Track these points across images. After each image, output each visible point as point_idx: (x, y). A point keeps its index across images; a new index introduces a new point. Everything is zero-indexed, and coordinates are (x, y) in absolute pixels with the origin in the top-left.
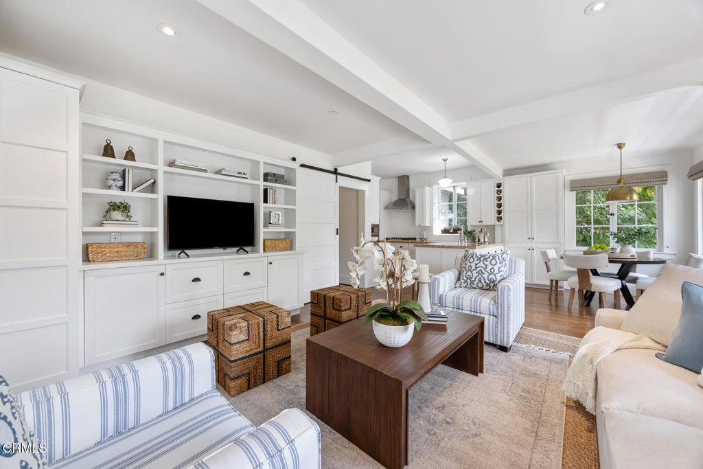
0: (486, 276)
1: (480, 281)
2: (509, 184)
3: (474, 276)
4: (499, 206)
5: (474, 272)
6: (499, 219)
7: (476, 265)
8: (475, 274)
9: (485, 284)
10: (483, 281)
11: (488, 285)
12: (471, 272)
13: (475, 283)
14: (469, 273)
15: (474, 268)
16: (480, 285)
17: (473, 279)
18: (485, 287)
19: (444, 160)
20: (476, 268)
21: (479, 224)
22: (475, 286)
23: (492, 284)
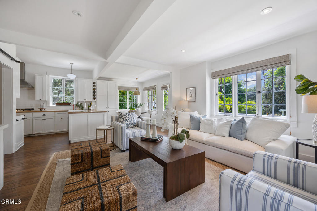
0: (132, 122)
1: (131, 125)
2: (99, 84)
3: (129, 123)
4: (94, 92)
5: (128, 121)
6: (94, 99)
7: (128, 118)
8: (129, 122)
9: (133, 125)
10: (132, 124)
11: (134, 125)
12: (127, 121)
13: (129, 125)
14: (126, 122)
15: (128, 119)
16: (131, 126)
17: (129, 124)
18: (133, 126)
19: (71, 64)
20: (129, 119)
21: (85, 100)
22: (129, 127)
23: (135, 125)
